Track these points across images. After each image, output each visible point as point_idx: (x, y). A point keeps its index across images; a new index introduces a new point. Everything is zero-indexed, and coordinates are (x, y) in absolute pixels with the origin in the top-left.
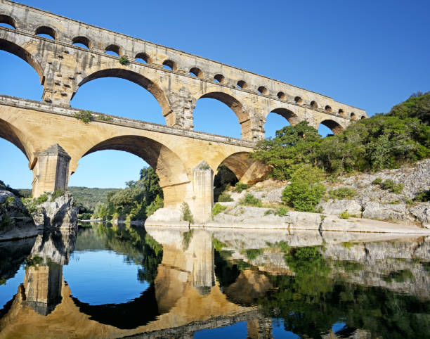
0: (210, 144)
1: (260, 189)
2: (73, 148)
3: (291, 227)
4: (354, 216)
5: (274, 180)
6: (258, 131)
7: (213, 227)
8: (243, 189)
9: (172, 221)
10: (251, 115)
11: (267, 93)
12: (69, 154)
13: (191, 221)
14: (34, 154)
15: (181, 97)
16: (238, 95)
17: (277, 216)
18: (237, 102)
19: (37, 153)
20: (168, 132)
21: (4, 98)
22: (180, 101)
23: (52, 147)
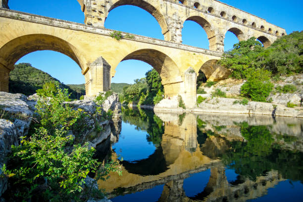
0: (194, 54)
1: (224, 85)
2: (111, 59)
3: (251, 112)
4: (296, 105)
5: (233, 79)
6: (220, 44)
7: (198, 111)
8: (212, 85)
9: (172, 108)
10: (216, 33)
11: (226, 16)
12: (109, 64)
13: (184, 108)
14: (87, 64)
15: (174, 20)
16: (209, 18)
17: (242, 105)
18: (208, 23)
19: (89, 64)
20: (169, 46)
21: (61, 22)
22: (173, 23)
23: (98, 60)
